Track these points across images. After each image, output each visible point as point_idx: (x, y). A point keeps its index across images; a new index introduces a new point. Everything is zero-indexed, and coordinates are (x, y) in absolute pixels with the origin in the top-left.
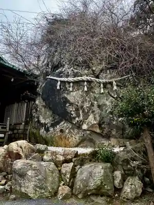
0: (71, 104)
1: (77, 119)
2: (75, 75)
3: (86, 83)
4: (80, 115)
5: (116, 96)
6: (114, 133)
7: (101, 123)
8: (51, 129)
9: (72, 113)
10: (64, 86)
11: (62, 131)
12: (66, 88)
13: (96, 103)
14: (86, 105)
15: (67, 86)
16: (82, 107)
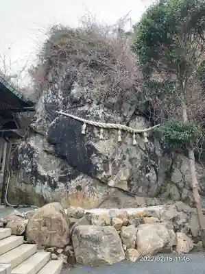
0: (99, 155)
1: (104, 173)
2: (107, 120)
3: (119, 132)
4: (109, 169)
5: (144, 149)
6: (140, 190)
7: (131, 179)
8: (61, 185)
9: (99, 165)
10: (92, 131)
11: (79, 188)
12: (94, 134)
13: (128, 156)
14: (118, 158)
15: (96, 131)
16: (113, 160)
